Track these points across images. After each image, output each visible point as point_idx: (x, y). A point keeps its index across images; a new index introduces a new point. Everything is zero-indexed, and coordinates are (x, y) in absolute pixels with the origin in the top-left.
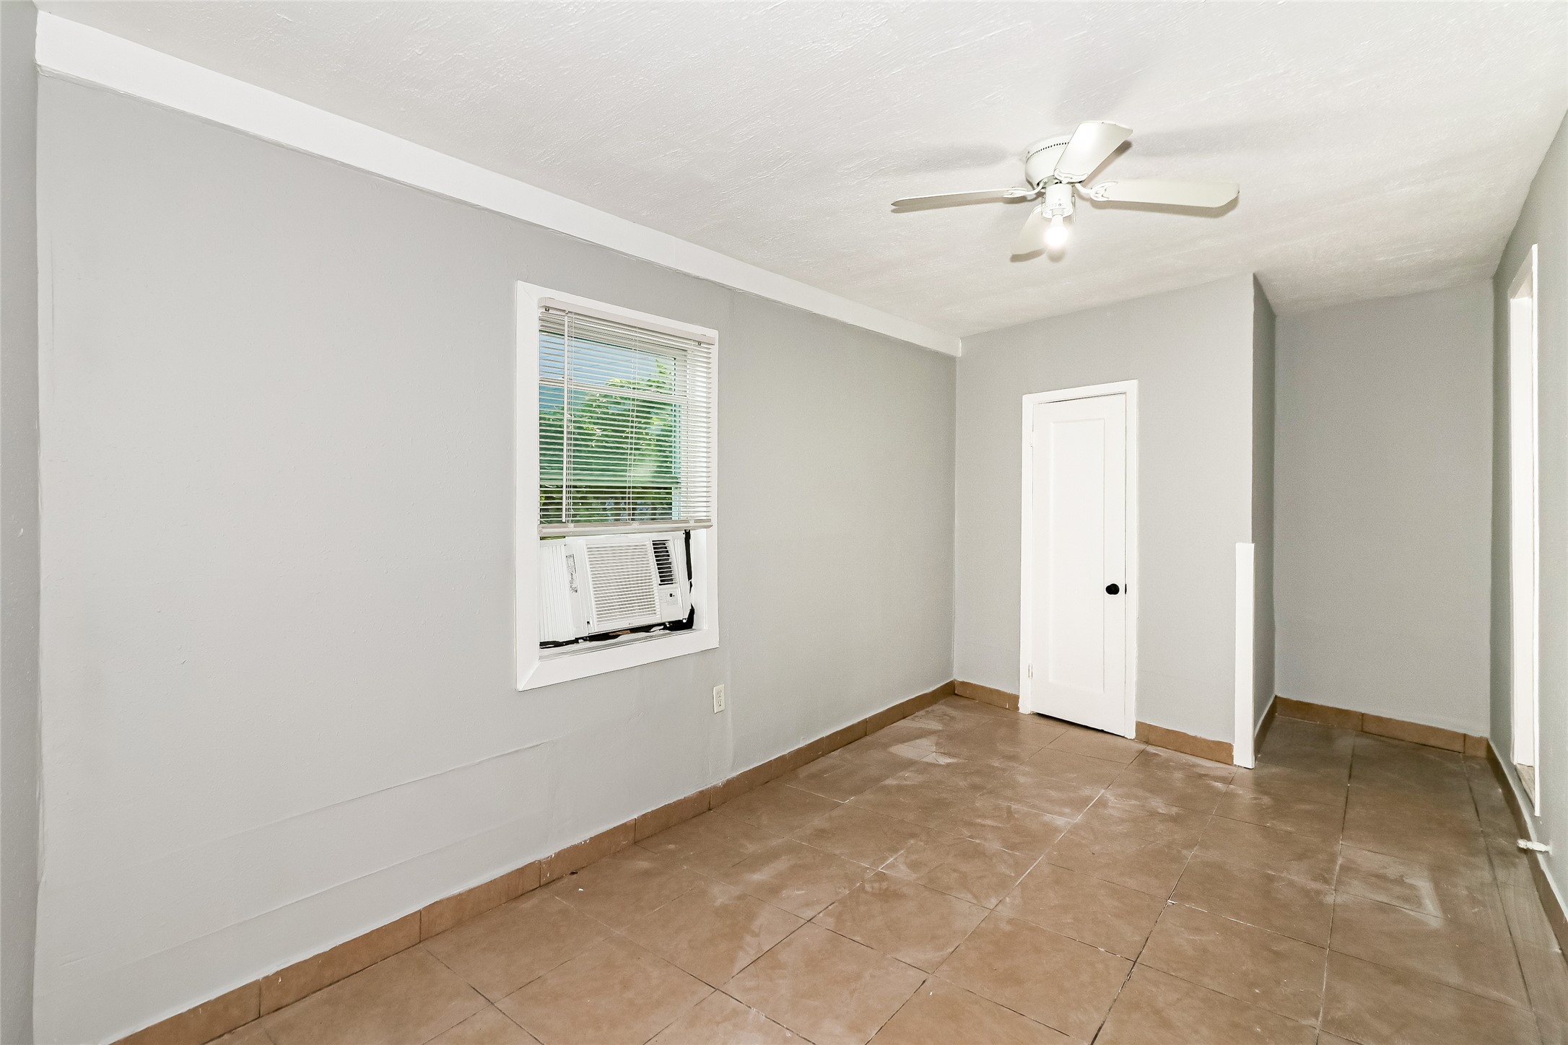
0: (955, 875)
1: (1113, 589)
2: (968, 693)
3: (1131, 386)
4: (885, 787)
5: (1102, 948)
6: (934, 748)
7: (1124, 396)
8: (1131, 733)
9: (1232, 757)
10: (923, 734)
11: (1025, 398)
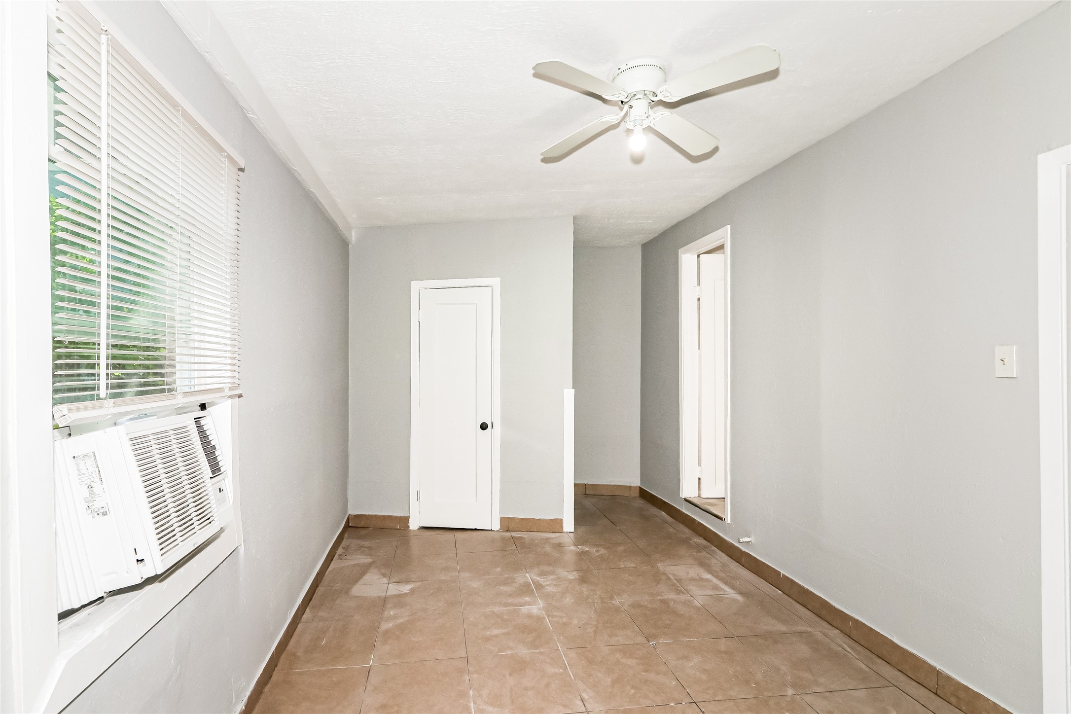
0: (530, 693)
1: (484, 427)
2: (362, 524)
3: (495, 282)
4: (386, 632)
5: (671, 702)
6: (385, 580)
7: (490, 288)
8: (497, 527)
9: (562, 527)
10: (364, 570)
11: (413, 283)
